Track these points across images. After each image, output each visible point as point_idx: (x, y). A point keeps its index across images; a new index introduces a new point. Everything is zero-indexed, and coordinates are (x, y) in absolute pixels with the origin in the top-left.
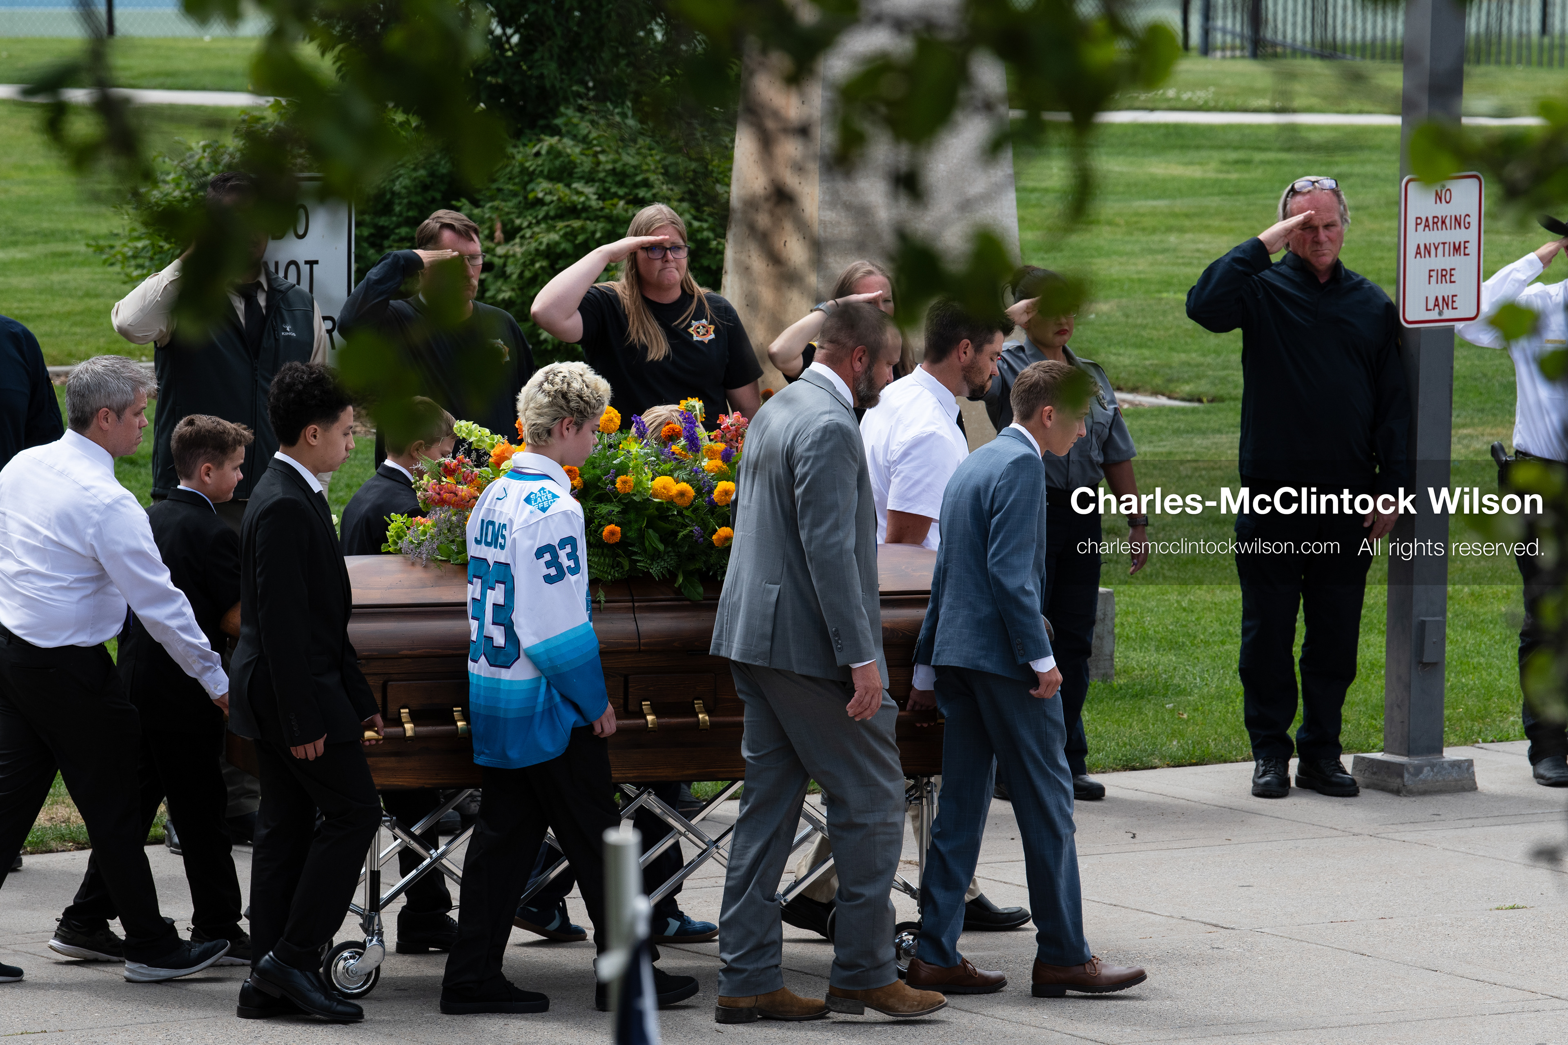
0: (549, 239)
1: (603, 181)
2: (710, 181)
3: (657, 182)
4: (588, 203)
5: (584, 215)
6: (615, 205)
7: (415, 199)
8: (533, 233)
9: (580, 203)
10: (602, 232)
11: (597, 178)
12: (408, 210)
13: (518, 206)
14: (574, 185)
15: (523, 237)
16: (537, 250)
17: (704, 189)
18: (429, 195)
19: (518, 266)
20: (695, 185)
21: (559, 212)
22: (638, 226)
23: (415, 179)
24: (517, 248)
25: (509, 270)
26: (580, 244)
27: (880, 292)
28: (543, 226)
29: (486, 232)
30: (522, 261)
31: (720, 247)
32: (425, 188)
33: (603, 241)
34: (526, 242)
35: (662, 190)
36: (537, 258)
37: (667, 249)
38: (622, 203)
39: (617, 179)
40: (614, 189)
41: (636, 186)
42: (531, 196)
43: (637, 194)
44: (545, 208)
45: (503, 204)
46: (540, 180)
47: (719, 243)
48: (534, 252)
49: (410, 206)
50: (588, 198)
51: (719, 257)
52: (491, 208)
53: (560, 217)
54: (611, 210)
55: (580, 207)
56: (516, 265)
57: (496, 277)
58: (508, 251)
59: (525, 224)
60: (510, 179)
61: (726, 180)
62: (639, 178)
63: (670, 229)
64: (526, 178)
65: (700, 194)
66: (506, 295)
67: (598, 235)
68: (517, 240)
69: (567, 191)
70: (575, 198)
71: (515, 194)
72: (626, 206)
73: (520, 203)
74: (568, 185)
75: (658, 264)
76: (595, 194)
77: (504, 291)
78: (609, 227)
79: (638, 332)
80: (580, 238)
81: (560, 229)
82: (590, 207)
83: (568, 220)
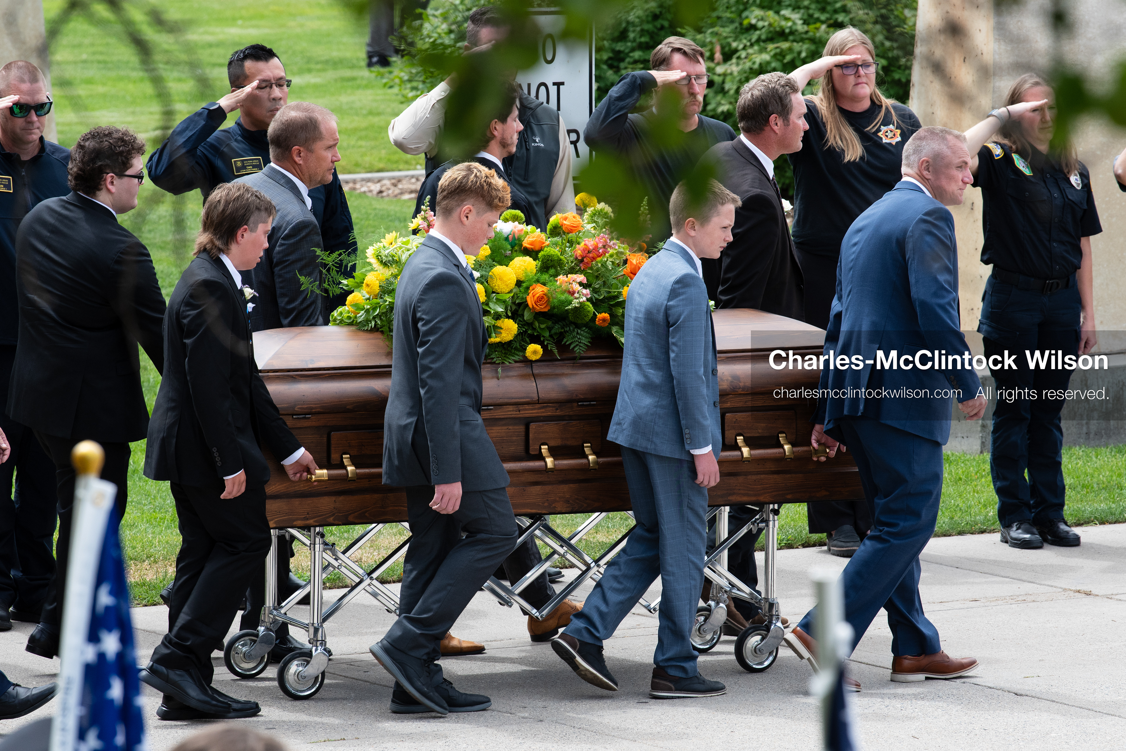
0: (761, 59)
1: (807, 8)
2: (899, 6)
3: (854, 8)
4: (794, 28)
5: (791, 38)
6: (817, 29)
7: (646, 27)
8: (748, 54)
9: (787, 28)
10: (807, 53)
11: (802, 6)
12: (641, 37)
13: (734, 31)
14: (783, 12)
15: (739, 58)
16: (751, 69)
17: (896, 13)
18: (658, 23)
19: (735, 83)
20: (889, 10)
21: (770, 35)
22: (833, 47)
23: (646, 10)
24: (733, 68)
25: (727, 86)
26: (788, 63)
27: (1045, 100)
28: (756, 48)
29: (707, 54)
30: (738, 78)
31: (909, 63)
32: (656, 17)
33: (808, 60)
34: (741, 62)
35: (858, 15)
36: (751, 76)
37: (859, 66)
38: (824, 27)
39: (819, 6)
40: (817, 15)
41: (836, 11)
42: (746, 22)
43: (837, 19)
44: (758, 32)
45: (722, 29)
46: (753, 8)
47: (908, 60)
48: (748, 71)
49: (643, 33)
50: (794, 23)
51: (907, 72)
52: (712, 33)
53: (770, 39)
54: (814, 33)
55: (787, 31)
56: (733, 82)
57: (717, 93)
58: (726, 70)
59: (741, 46)
60: (727, 8)
61: (914, 4)
62: (838, 5)
63: (861, 49)
64: (741, 7)
65: (892, 17)
66: (725, 107)
67: (803, 55)
68: (734, 60)
69: (777, 17)
70: (783, 23)
71: (732, 21)
72: (828, 30)
73: (736, 28)
74: (777, 12)
75: (852, 80)
76: (801, 19)
77: (723, 105)
78: (813, 47)
79: (835, 137)
80: (788, 58)
81: (771, 51)
82: (796, 31)
83: (778, 43)
